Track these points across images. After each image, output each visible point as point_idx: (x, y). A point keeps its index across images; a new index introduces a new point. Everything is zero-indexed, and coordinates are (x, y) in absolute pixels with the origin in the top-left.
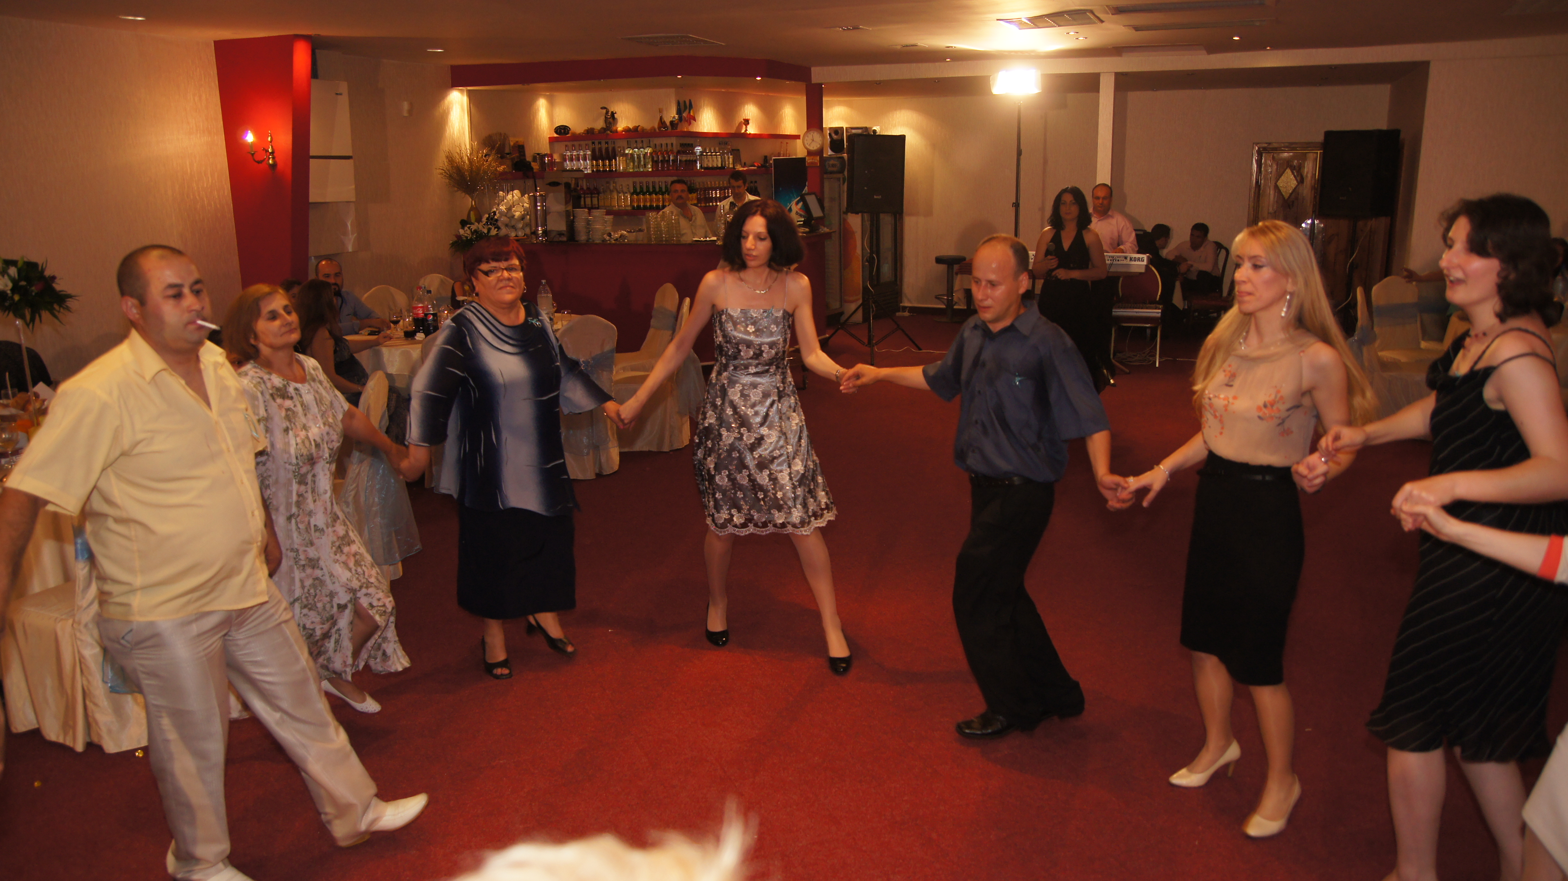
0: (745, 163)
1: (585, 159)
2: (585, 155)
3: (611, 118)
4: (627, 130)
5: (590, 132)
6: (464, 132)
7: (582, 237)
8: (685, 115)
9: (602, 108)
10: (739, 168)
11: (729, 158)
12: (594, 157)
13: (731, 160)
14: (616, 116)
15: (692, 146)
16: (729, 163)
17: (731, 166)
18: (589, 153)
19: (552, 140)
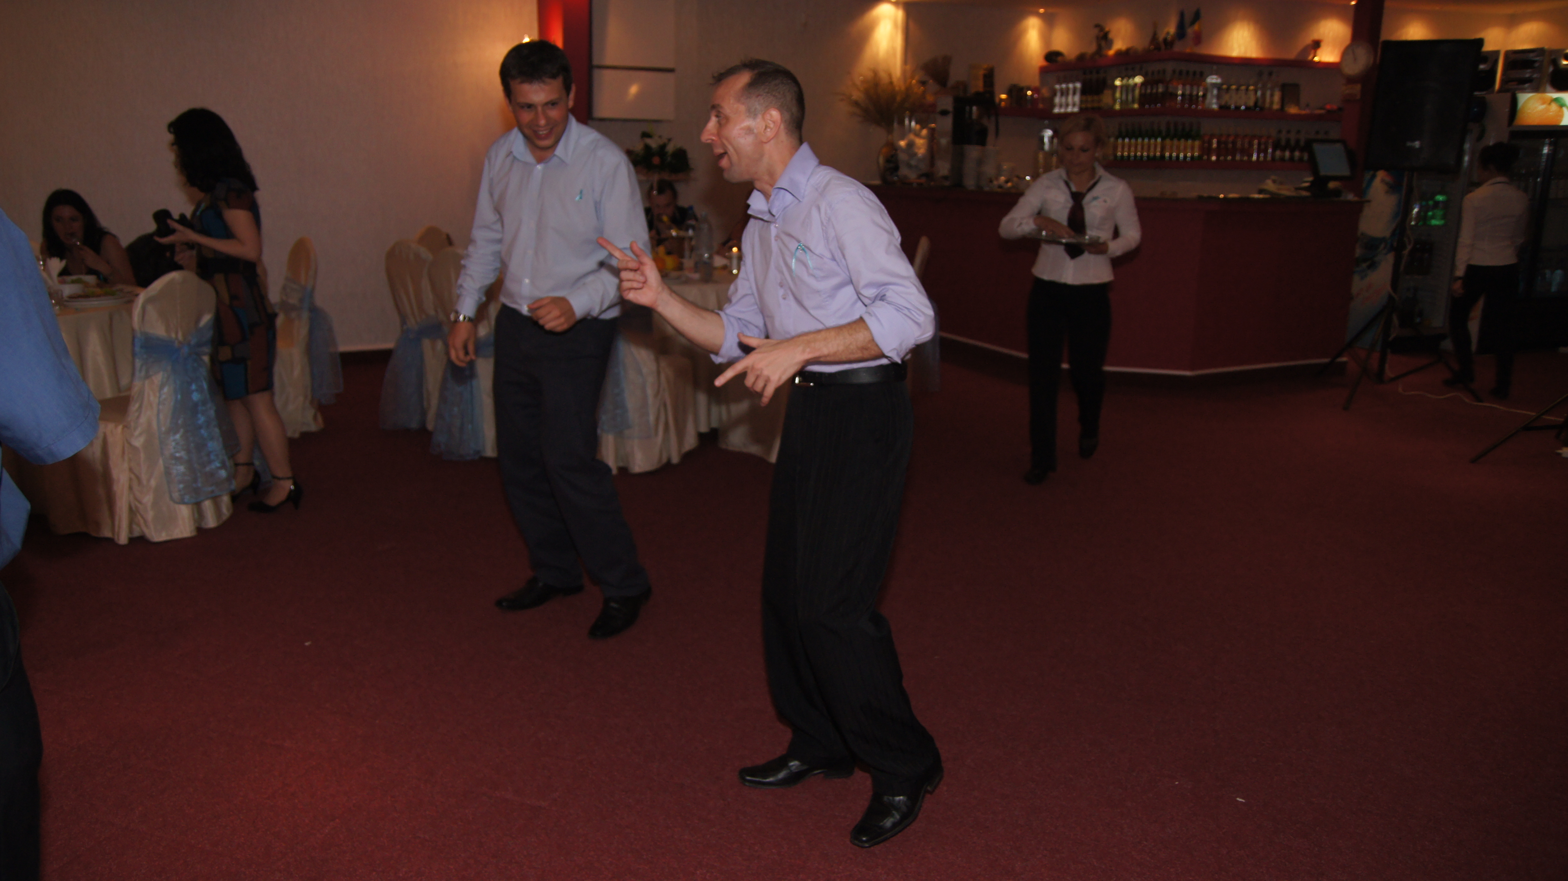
0: (1307, 105)
1: (1074, 93)
2: (1075, 90)
3: (1104, 38)
4: (1119, 53)
5: (1081, 57)
6: (894, 54)
7: (970, 183)
8: (1190, 31)
9: (1097, 26)
10: (1293, 110)
11: (1272, 95)
12: (1084, 92)
13: (1277, 97)
14: (1110, 36)
15: (1202, 76)
16: (1272, 103)
17: (1276, 106)
18: (1078, 85)
19: (1043, 71)
